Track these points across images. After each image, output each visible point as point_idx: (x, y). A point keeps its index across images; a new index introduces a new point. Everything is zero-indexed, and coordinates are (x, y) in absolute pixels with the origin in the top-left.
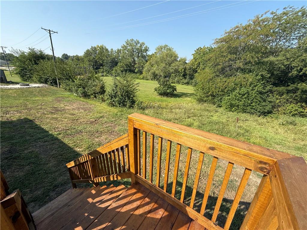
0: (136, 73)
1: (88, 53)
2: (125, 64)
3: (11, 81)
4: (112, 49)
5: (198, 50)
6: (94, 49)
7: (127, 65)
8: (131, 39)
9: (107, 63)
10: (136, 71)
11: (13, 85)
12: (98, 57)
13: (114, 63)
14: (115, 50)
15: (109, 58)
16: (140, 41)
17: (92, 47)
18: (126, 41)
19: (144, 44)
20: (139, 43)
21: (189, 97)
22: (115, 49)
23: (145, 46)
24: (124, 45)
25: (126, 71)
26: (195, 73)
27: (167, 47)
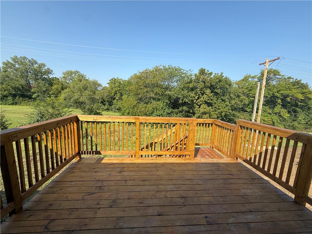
5: (112, 80)
10: (33, 96)
25: (14, 96)
26: (114, 100)
27: (78, 73)
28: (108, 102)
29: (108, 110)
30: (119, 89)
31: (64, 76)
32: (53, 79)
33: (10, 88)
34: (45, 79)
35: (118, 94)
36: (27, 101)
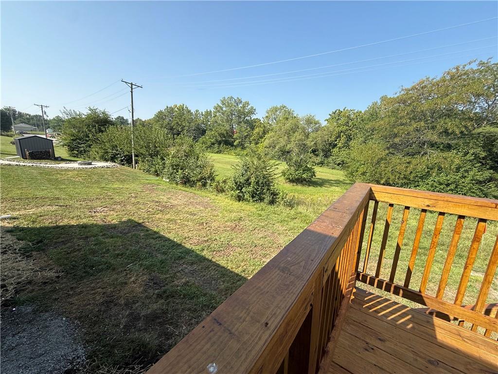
0: (236, 147)
1: (160, 116)
2: (218, 134)
3: (60, 157)
4: (197, 111)
5: (334, 113)
6: (170, 110)
7: (221, 135)
8: (230, 96)
9: (189, 131)
10: (235, 144)
11: (66, 163)
12: (176, 122)
13: (201, 132)
14: (202, 113)
15: (192, 124)
16: (242, 100)
17: (167, 107)
18: (222, 99)
19: (248, 104)
20: (241, 102)
21: (335, 186)
22: (202, 110)
23: (249, 107)
24: (218, 105)
25: (220, 143)
26: (333, 148)
27: (285, 109)
28: (323, 150)
29: (322, 164)
30: (345, 128)
31: (267, 115)
32: (255, 121)
33: (217, 135)
34: (247, 122)
35: (343, 139)
36: (229, 149)
